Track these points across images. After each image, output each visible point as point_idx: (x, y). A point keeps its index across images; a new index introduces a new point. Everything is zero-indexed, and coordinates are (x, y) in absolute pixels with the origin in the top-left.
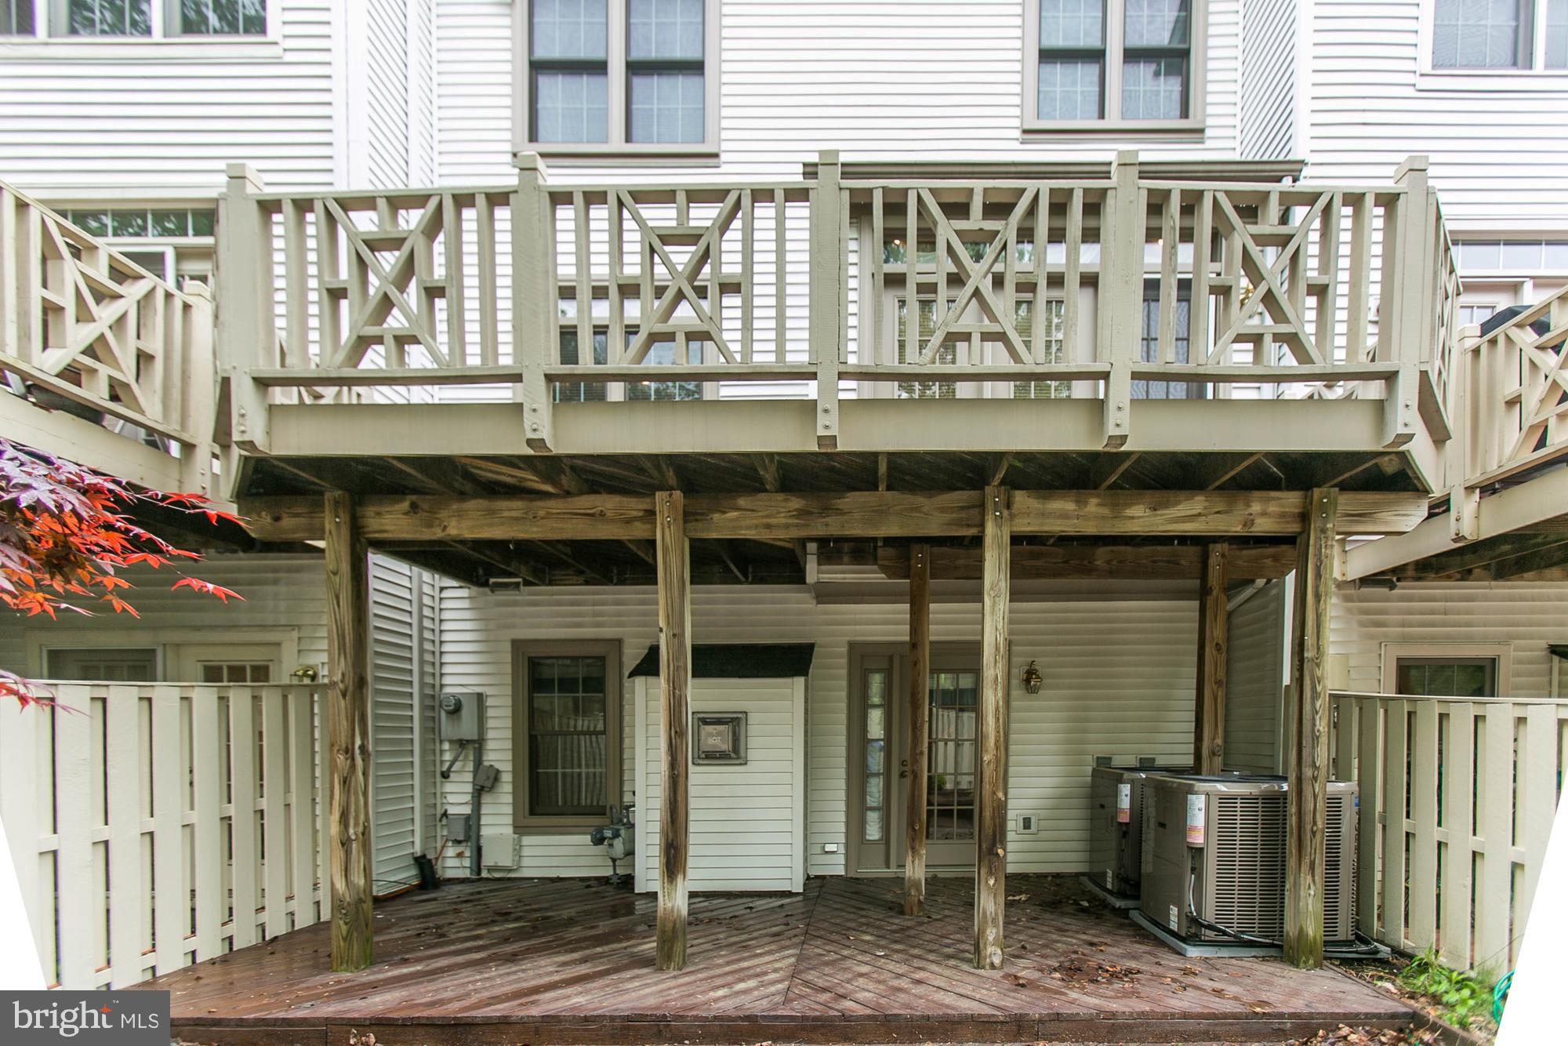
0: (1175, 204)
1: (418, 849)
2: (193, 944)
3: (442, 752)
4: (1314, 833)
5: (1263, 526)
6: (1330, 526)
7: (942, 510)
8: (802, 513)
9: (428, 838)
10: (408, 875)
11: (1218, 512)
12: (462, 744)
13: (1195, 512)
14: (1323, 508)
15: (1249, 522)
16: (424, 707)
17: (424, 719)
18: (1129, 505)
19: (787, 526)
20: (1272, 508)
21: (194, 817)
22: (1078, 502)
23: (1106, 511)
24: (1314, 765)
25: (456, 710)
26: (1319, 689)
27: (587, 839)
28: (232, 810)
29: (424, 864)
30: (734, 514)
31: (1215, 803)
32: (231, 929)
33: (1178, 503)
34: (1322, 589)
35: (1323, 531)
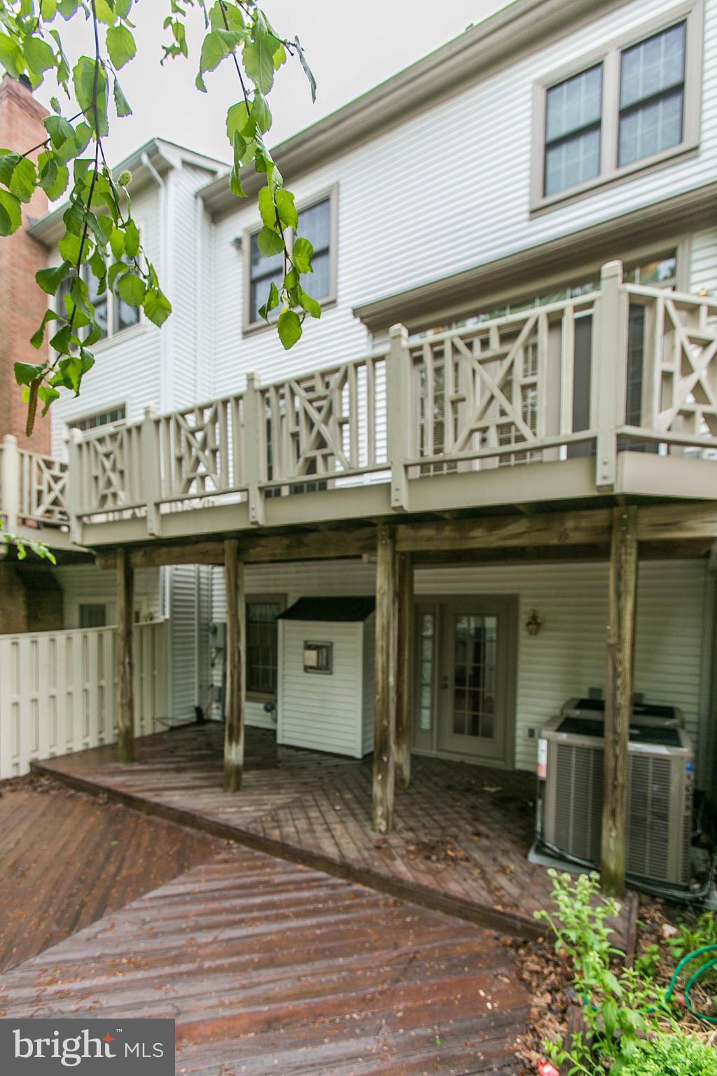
0: (427, 354)
1: (196, 703)
2: (87, 740)
3: (211, 653)
4: (615, 787)
5: (576, 538)
6: (629, 537)
7: (358, 540)
8: (289, 547)
9: (201, 698)
10: (191, 716)
11: (538, 530)
12: (218, 650)
13: (520, 531)
14: (623, 523)
15: (564, 535)
16: (200, 630)
17: (200, 636)
18: (472, 529)
19: (281, 555)
20: (584, 523)
21: (87, 686)
22: (437, 529)
23: (456, 534)
24: (615, 732)
25: (215, 631)
26: (620, 669)
27: (261, 706)
28: (103, 683)
29: (198, 710)
30: (258, 549)
31: (555, 749)
32: (103, 735)
33: (506, 526)
34: (622, 588)
35: (623, 541)
